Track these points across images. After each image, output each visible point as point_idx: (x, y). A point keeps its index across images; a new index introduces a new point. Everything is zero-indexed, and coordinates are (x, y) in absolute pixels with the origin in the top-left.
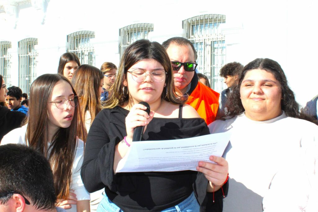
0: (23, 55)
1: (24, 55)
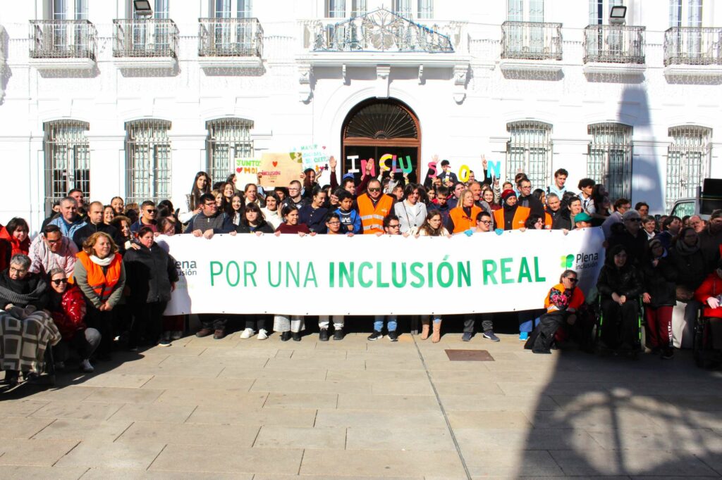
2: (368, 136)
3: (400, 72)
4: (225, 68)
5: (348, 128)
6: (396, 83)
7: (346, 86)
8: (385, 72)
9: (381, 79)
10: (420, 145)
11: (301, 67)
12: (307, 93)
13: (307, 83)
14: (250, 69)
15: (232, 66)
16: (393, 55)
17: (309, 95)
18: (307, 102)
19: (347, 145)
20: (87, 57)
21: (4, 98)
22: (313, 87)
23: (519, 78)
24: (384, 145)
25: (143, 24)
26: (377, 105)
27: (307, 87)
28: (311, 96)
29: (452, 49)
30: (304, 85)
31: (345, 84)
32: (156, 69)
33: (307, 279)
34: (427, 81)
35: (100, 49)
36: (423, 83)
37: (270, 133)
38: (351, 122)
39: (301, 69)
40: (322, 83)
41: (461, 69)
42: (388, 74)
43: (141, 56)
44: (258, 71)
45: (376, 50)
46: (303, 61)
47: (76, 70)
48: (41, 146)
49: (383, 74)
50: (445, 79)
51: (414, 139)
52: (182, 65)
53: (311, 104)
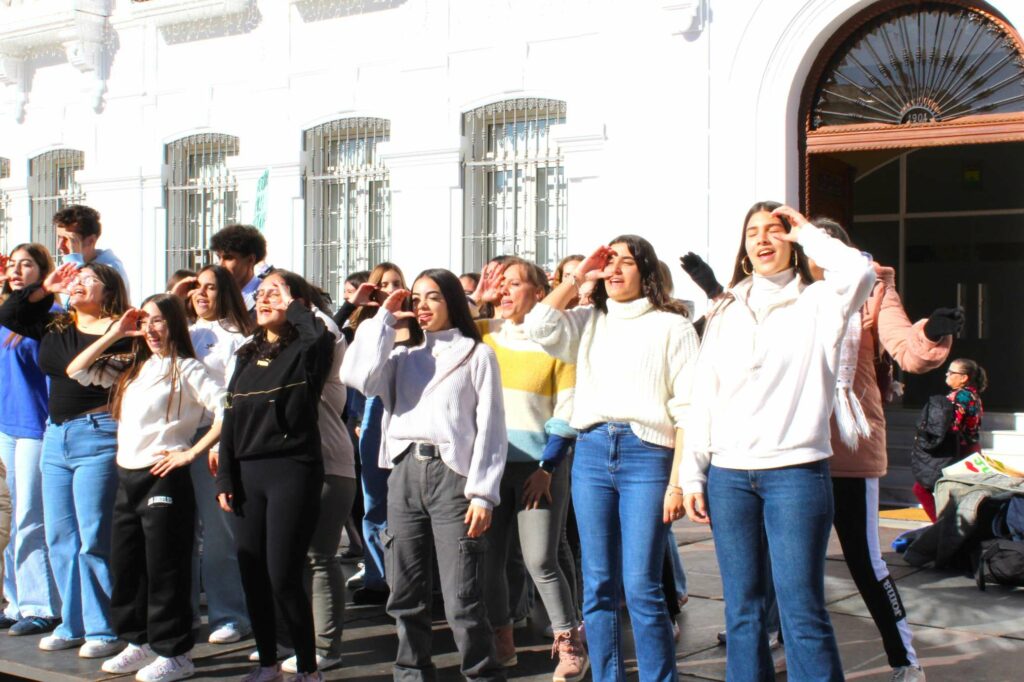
0: (43, 199)
1: (47, 198)
2: (883, 118)
5: (822, 100)
18: (691, 35)
19: (814, 150)
21: (106, 96)
24: (922, 144)
28: (703, 15)
37: (601, 132)
38: (828, 80)
53: (703, 36)
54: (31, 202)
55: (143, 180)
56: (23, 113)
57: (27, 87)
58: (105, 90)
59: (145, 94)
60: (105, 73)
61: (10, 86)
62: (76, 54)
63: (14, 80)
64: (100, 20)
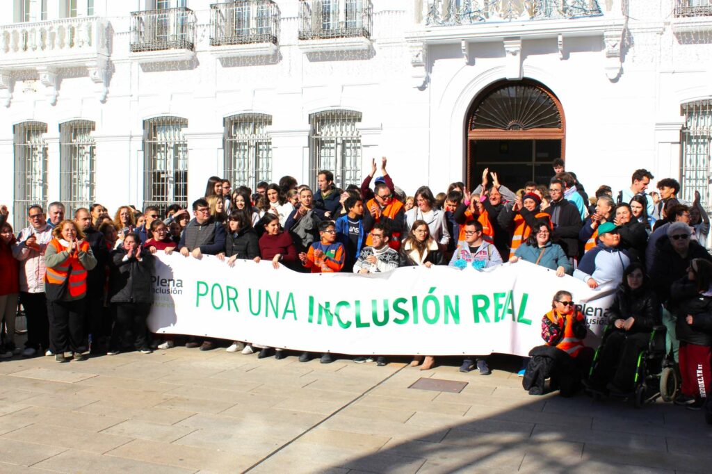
2: (501, 127)
3: (534, 45)
4: (327, 52)
5: (475, 118)
6: (531, 59)
7: (469, 67)
8: (515, 46)
9: (511, 55)
10: (565, 136)
11: (411, 47)
12: (421, 77)
13: (421, 66)
14: (354, 51)
15: (335, 49)
16: (525, 25)
17: (424, 79)
18: (422, 88)
19: (472, 138)
20: (185, 48)
21: (108, 95)
22: (429, 69)
23: (695, 43)
24: (517, 138)
25: (247, 7)
26: (510, 88)
27: (421, 71)
28: (427, 80)
29: (600, 12)
30: (417, 67)
31: (468, 64)
32: (254, 57)
33: (286, 311)
34: (571, 54)
35: (199, 37)
36: (566, 57)
37: (380, 126)
38: (478, 110)
39: (412, 49)
40: (441, 65)
41: (612, 37)
42: (519, 49)
43: (238, 43)
44: (368, 54)
45: (502, 20)
46: (413, 39)
47: (173, 62)
48: (140, 146)
49: (513, 50)
50: (595, 50)
51: (557, 129)
52: (283, 51)
53: (427, 89)
54: (61, 145)
55: (131, 137)
56: (56, 100)
57: (58, 88)
58: (107, 92)
59: (131, 96)
60: (107, 84)
61: (49, 87)
62: (95, 74)
63: (52, 84)
64: (106, 58)
